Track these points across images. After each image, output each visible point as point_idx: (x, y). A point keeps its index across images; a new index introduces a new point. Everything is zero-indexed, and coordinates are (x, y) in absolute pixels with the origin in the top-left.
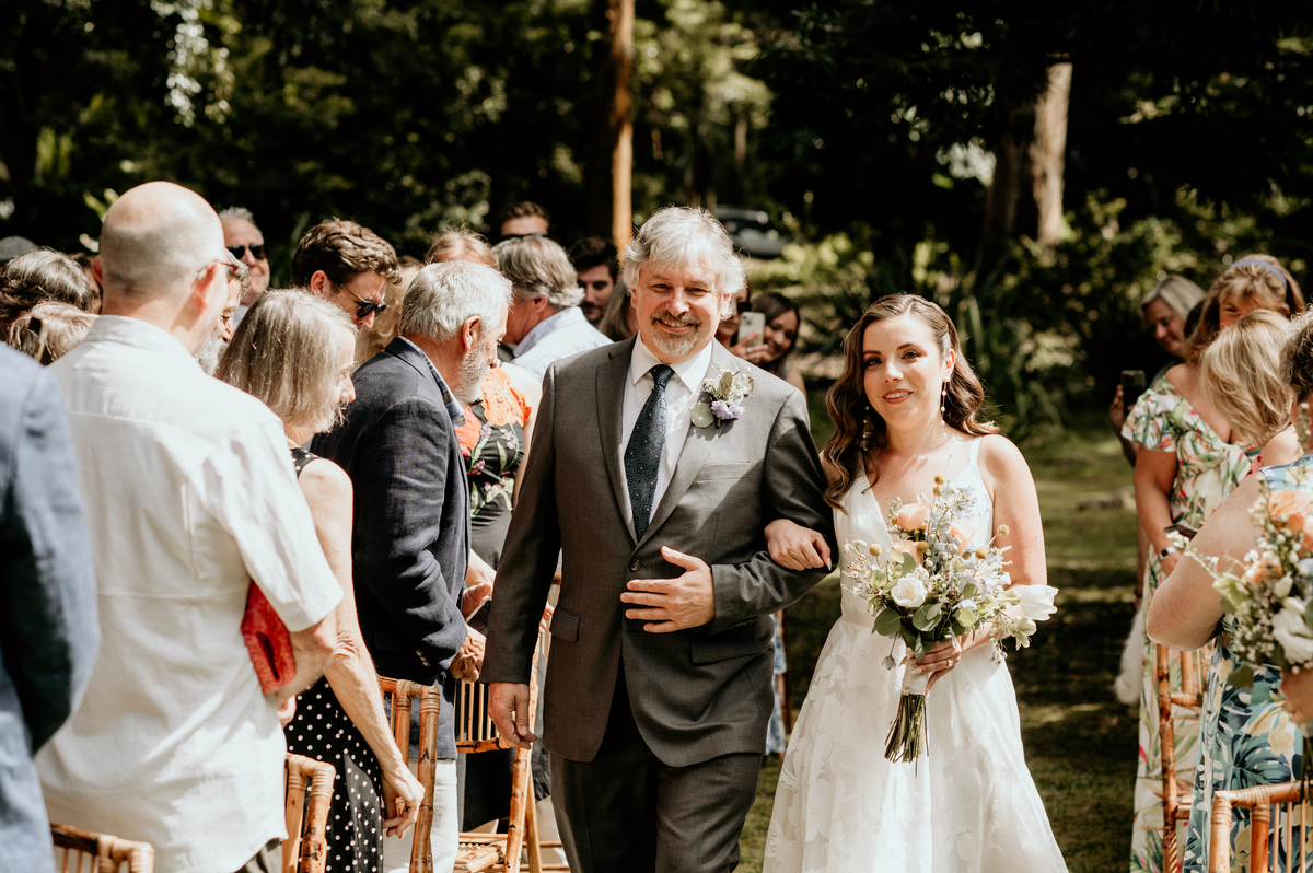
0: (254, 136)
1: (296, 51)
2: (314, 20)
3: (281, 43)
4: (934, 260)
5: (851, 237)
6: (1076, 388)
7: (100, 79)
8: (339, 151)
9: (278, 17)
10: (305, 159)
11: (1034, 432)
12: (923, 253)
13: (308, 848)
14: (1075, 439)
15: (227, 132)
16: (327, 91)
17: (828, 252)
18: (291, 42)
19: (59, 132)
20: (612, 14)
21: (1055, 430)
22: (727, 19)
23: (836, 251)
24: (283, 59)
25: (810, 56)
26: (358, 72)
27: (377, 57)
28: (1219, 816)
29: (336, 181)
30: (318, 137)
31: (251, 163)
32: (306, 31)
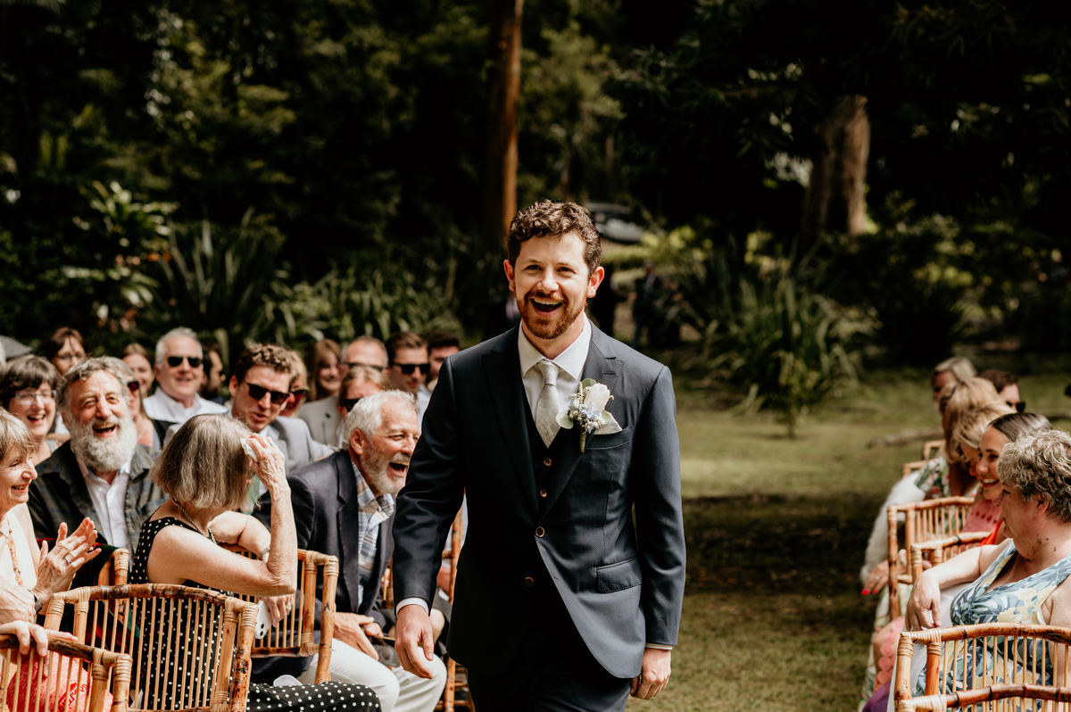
0: (213, 140)
1: (248, 72)
2: (262, 49)
3: (237, 66)
4: (760, 247)
5: (694, 227)
6: (872, 351)
7: (92, 93)
8: (282, 152)
9: (233, 45)
10: (255, 158)
11: (835, 385)
12: (753, 241)
13: (238, 665)
14: (869, 392)
15: (192, 136)
16: (272, 105)
17: (676, 240)
18: (243, 65)
19: (55, 134)
20: (504, 45)
21: (853, 384)
22: (598, 50)
23: (682, 238)
24: (237, 78)
25: (649, 85)
26: (298, 89)
27: (315, 78)
28: (904, 650)
29: (279, 177)
30: (265, 141)
31: (211, 161)
32: (255, 57)
